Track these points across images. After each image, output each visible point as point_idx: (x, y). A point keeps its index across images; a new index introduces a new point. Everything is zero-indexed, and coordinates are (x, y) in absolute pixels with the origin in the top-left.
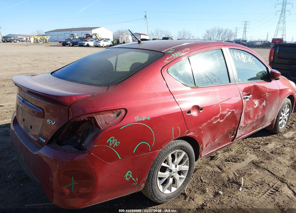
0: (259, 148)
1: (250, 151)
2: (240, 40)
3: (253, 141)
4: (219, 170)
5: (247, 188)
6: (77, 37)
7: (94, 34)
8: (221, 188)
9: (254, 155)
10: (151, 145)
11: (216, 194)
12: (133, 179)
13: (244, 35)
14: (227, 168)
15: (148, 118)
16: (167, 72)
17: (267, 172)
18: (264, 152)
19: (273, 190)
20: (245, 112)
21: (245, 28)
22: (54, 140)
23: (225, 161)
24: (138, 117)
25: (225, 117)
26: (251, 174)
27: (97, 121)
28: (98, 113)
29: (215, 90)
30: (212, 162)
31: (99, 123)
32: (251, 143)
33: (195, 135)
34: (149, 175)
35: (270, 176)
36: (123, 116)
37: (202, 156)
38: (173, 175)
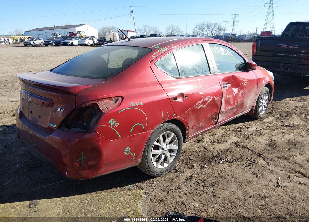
0: (241, 131)
1: (233, 134)
2: (229, 35)
3: (236, 126)
4: (205, 150)
5: (228, 162)
6: (60, 36)
7: (77, 32)
8: (207, 163)
9: (236, 137)
10: (145, 126)
11: (202, 168)
12: (131, 154)
13: (234, 29)
14: (212, 148)
15: (141, 104)
16: (155, 65)
17: (247, 150)
18: (245, 134)
19: (251, 163)
20: (225, 99)
21: (234, 22)
22: (64, 125)
23: (210, 143)
24: (132, 103)
25: (207, 104)
26: (232, 152)
27: (99, 106)
28: (100, 100)
29: (197, 80)
30: (199, 144)
31: (101, 108)
32: (234, 128)
33: (181, 118)
34: (144, 152)
35: (248, 153)
36: (120, 102)
37: (189, 137)
38: (165, 152)
